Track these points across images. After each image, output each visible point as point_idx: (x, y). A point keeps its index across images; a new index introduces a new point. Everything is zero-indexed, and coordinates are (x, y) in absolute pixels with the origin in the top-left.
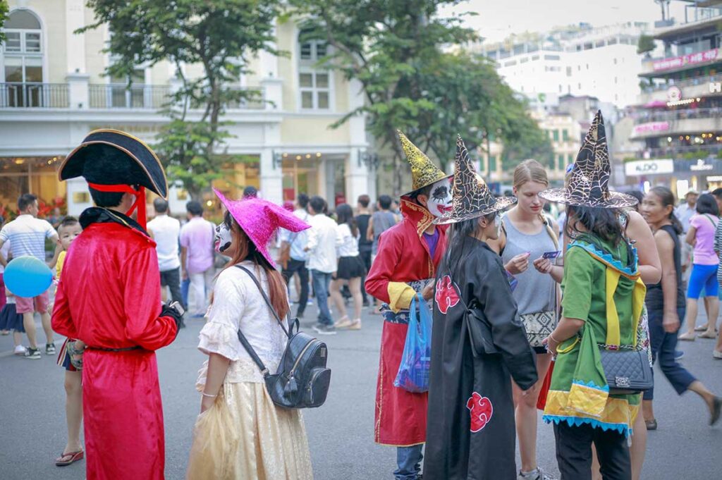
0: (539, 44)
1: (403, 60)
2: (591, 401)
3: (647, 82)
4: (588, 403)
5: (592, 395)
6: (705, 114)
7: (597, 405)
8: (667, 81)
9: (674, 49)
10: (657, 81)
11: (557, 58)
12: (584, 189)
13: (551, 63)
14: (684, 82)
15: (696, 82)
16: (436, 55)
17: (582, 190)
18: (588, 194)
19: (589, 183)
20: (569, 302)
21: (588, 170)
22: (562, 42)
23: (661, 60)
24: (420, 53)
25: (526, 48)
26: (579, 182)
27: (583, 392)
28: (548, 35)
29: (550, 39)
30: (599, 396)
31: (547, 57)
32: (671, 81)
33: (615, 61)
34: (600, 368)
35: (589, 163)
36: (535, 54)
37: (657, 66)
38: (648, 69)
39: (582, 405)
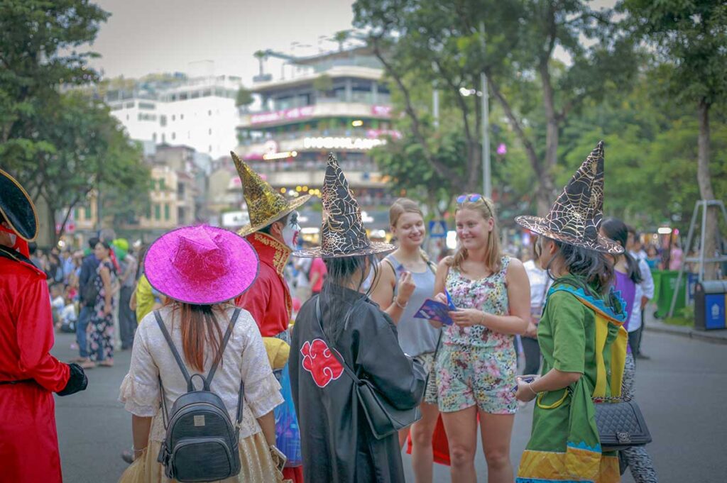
0: (134, 92)
1: (20, 99)
2: (584, 464)
3: (244, 135)
4: (580, 467)
5: (586, 457)
6: (300, 169)
7: (591, 468)
8: (264, 134)
9: (271, 104)
10: (256, 135)
11: (152, 107)
12: (577, 226)
13: (145, 112)
14: (280, 136)
15: (291, 136)
16: (56, 94)
17: (575, 228)
18: (582, 233)
19: (583, 220)
20: (565, 354)
21: (581, 206)
22: (157, 91)
23: (258, 114)
24: (39, 92)
25: (120, 95)
26: (571, 218)
27: (575, 454)
28: (142, 84)
29: (145, 87)
30: (590, 457)
31: (142, 106)
32: (268, 135)
33: (210, 113)
34: (593, 424)
35: (584, 198)
36: (129, 101)
37: (256, 119)
38: (245, 122)
39: (574, 469)
